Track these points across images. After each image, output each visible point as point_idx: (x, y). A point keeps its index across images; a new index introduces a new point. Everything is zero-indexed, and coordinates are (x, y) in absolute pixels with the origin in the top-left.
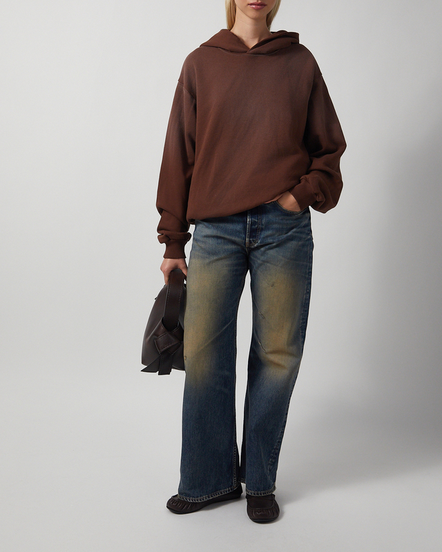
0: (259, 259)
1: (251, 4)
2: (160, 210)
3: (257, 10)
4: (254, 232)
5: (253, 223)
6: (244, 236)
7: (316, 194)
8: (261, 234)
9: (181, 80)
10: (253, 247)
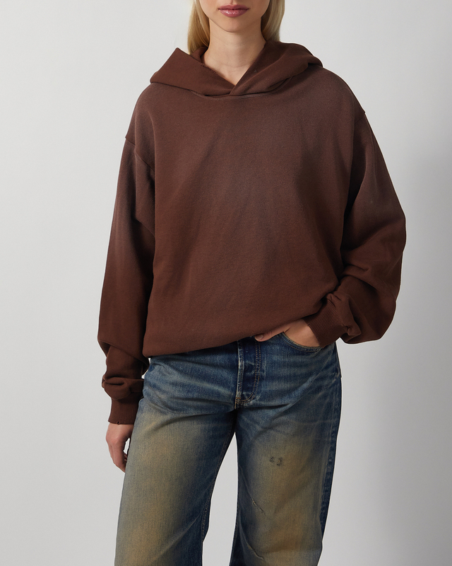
0: (258, 423)
1: (223, 9)
2: (105, 347)
3: (233, 17)
4: (249, 382)
5: (248, 368)
6: (233, 386)
7: (348, 327)
8: (260, 385)
9: (130, 138)
10: (246, 405)
